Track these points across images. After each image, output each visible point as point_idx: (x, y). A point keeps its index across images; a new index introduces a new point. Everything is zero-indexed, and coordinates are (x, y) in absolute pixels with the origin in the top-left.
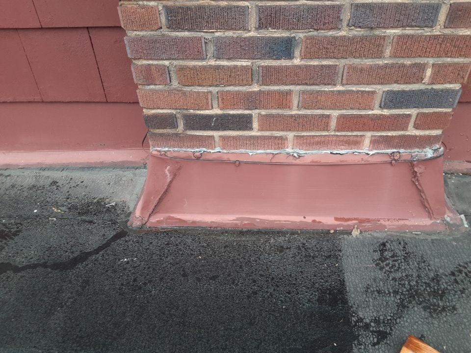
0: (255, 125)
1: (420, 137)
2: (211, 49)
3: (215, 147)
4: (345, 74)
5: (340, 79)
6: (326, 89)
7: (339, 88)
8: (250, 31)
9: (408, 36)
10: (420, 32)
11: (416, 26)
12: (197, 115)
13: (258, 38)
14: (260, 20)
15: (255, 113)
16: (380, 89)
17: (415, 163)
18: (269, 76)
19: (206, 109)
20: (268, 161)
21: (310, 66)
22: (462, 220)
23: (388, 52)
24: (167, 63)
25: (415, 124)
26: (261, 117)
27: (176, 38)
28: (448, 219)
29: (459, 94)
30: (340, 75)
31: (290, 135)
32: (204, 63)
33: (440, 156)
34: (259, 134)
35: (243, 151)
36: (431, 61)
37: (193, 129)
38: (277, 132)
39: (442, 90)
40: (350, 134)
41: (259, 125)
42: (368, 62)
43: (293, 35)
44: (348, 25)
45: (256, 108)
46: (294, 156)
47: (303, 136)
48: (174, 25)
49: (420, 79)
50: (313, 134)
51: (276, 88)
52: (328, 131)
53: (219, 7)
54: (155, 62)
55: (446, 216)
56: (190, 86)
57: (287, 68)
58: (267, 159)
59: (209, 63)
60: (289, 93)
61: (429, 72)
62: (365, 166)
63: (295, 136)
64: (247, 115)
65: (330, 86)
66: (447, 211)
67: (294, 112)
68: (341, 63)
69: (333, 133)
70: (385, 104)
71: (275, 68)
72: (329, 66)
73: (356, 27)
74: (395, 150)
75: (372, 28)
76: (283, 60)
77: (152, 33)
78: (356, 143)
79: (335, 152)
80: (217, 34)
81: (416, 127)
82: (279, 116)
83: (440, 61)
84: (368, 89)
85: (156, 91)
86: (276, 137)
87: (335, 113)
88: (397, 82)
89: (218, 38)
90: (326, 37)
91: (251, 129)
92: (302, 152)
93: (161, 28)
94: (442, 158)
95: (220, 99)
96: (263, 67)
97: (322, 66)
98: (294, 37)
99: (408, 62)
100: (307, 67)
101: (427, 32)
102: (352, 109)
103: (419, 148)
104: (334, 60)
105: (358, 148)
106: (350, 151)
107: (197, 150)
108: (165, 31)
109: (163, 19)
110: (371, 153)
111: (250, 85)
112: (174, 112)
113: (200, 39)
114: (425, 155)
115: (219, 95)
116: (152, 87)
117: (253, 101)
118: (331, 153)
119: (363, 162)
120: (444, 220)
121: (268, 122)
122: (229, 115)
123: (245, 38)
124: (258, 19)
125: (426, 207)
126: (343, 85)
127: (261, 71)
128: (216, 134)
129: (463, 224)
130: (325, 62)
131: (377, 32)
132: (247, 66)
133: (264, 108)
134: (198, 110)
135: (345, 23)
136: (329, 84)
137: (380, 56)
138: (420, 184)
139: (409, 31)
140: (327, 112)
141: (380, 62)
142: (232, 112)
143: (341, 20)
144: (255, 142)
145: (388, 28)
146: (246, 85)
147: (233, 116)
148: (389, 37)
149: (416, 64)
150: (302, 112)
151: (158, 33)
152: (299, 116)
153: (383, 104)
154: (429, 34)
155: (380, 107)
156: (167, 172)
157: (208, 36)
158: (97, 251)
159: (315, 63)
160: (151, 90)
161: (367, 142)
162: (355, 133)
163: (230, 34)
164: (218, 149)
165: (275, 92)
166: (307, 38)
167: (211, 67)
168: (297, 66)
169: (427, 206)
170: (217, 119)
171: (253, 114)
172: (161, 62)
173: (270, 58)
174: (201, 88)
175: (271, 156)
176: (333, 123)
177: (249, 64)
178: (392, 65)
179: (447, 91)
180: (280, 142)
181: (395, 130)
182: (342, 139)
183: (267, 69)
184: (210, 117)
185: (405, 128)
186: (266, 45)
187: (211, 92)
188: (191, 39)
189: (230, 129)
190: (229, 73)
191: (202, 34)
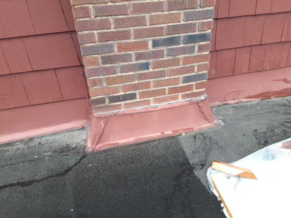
0: (138, 96)
1: (198, 92)
2: (119, 69)
3: (122, 109)
4: (168, 73)
5: (167, 75)
6: (162, 79)
7: (167, 78)
8: (133, 62)
9: (187, 57)
10: (190, 55)
11: (188, 53)
12: (114, 96)
13: (136, 64)
15: (137, 92)
16: (181, 76)
17: (199, 102)
18: (141, 77)
19: (118, 93)
20: (144, 111)
21: (155, 71)
22: (220, 122)
23: (181, 63)
24: (101, 77)
25: (195, 87)
26: (140, 93)
27: (105, 67)
28: (216, 122)
29: (208, 74)
30: (166, 73)
31: (152, 99)
32: (116, 75)
33: (207, 98)
34: (139, 100)
36: (196, 64)
38: (146, 98)
39: (202, 74)
40: (173, 95)
41: (139, 97)
42: (175, 67)
43: (148, 61)
44: (166, 56)
45: (137, 90)
46: (154, 107)
47: (157, 98)
48: (104, 63)
49: (193, 71)
50: (160, 97)
51: (144, 81)
52: (165, 95)
53: (121, 54)
54: (97, 77)
55: (214, 121)
56: (111, 85)
57: (148, 73)
59: (118, 75)
60: (149, 82)
61: (196, 68)
62: (182, 106)
64: (134, 93)
65: (163, 78)
66: (215, 120)
67: (152, 89)
68: (166, 69)
69: (167, 95)
70: (184, 82)
71: (143, 73)
72: (162, 71)
73: (169, 56)
74: (191, 99)
75: (175, 56)
76: (146, 70)
77: (96, 66)
78: (176, 98)
79: (169, 103)
80: (121, 64)
81: (196, 88)
82: (146, 91)
83: (199, 64)
84: (177, 77)
85: (97, 89)
86: (146, 100)
87: (167, 88)
88: (186, 73)
90: (160, 61)
91: (136, 98)
92: (157, 105)
93: (99, 64)
94: (207, 99)
95: (123, 88)
96: (138, 73)
97: (160, 71)
98: (149, 62)
99: (188, 66)
100: (155, 72)
101: (192, 55)
102: (173, 85)
103: (199, 96)
104: (163, 68)
105: (177, 100)
106: (175, 102)
107: (115, 111)
108: (101, 65)
109: (100, 61)
110: (182, 101)
111: (134, 81)
112: (104, 96)
113: (114, 67)
114: (202, 99)
115: (123, 86)
116: (95, 87)
117: (136, 87)
118: (168, 104)
119: (180, 105)
120: (214, 123)
121: (143, 95)
122: (127, 94)
123: (131, 64)
125: (207, 120)
126: (168, 76)
127: (138, 75)
128: (122, 103)
129: (221, 123)
130: (161, 69)
131: (177, 57)
133: (141, 89)
134: (114, 94)
135: (165, 55)
136: (163, 77)
137: (179, 65)
138: (202, 110)
139: (187, 55)
140: (164, 88)
141: (179, 67)
142: (128, 93)
143: (164, 54)
144: (138, 104)
145: (179, 55)
146: (133, 81)
147: (129, 94)
148: (180, 58)
149: (191, 66)
150: (155, 89)
151: (98, 66)
152: (154, 91)
153: (183, 82)
154: (193, 55)
155: (182, 83)
156: (102, 123)
157: (118, 65)
158: (76, 165)
159: (157, 70)
160: (95, 89)
161: (180, 97)
162: (175, 94)
163: (126, 63)
165: (144, 82)
166: (153, 62)
167: (119, 76)
168: (151, 72)
169: (207, 118)
170: (122, 97)
172: (99, 77)
173: (141, 70)
174: (115, 85)
175: (145, 109)
176: (167, 92)
177: (133, 73)
178: (184, 68)
179: (204, 74)
180: (148, 102)
181: (189, 91)
182: (171, 97)
183: (141, 74)
184: (119, 96)
185: (192, 90)
186: (139, 66)
187: (119, 86)
188: (111, 67)
189: (128, 100)
190: (126, 78)
191: (115, 64)
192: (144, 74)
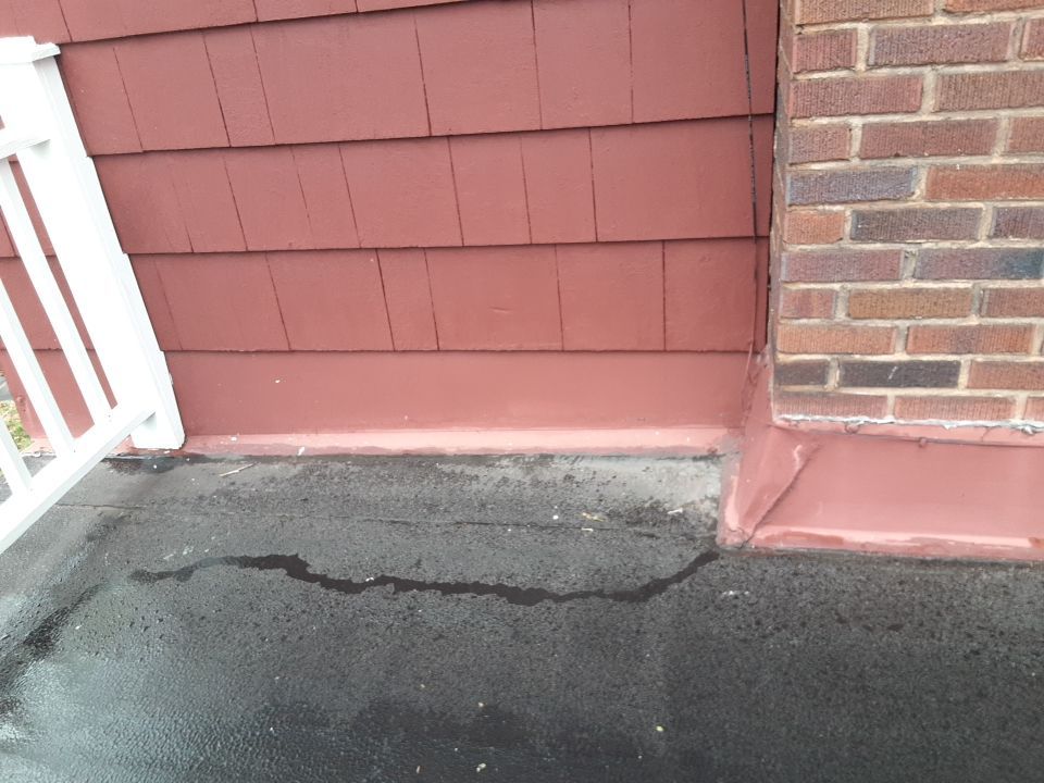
0: (963, 378)
2: (912, 264)
3: (885, 414)
8: (978, 241)
12: (865, 364)
13: (990, 250)
14: (998, 225)
15: (965, 360)
18: (998, 303)
19: (884, 353)
20: (976, 439)
24: (836, 286)
26: (975, 366)
27: (861, 252)
31: (1021, 396)
32: (896, 286)
34: (966, 393)
35: (934, 421)
37: (855, 384)
38: (998, 391)
41: (970, 380)
45: (969, 352)
46: (1026, 432)
48: (860, 235)
51: (1007, 321)
53: (938, 209)
54: (819, 286)
56: (865, 318)
57: (1031, 292)
58: (976, 437)
59: (904, 286)
60: (1029, 328)
63: (1029, 397)
64: (952, 362)
67: (1034, 358)
71: (1010, 291)
76: (1025, 281)
77: (826, 246)
80: (928, 245)
82: (1006, 364)
85: (810, 328)
86: (996, 400)
89: (927, 250)
91: (954, 384)
92: (1039, 424)
93: (841, 239)
95: (911, 338)
96: (991, 290)
107: (854, 419)
108: (847, 244)
109: (848, 228)
111: (965, 317)
112: (828, 358)
113: (897, 253)
115: (911, 331)
116: (804, 321)
117: (965, 341)
121: (986, 375)
122: (922, 363)
123: (970, 250)
124: (994, 224)
127: (987, 296)
128: (892, 393)
132: (966, 289)
133: (983, 352)
134: (870, 354)
142: (925, 358)
144: (957, 407)
146: (958, 316)
147: (928, 364)
151: (835, 246)
156: (796, 455)
157: (913, 249)
160: (800, 326)
163: (946, 245)
164: (889, 418)
165: (1005, 327)
167: (907, 291)
170: (900, 369)
171: (962, 361)
172: (828, 286)
173: (1007, 277)
174: (882, 321)
175: (983, 431)
177: (969, 285)
183: (998, 293)
184: (888, 366)
186: (1002, 259)
187: (897, 327)
188: (885, 253)
189: (918, 386)
190: (935, 299)
191: (903, 245)
192: (1015, 294)
